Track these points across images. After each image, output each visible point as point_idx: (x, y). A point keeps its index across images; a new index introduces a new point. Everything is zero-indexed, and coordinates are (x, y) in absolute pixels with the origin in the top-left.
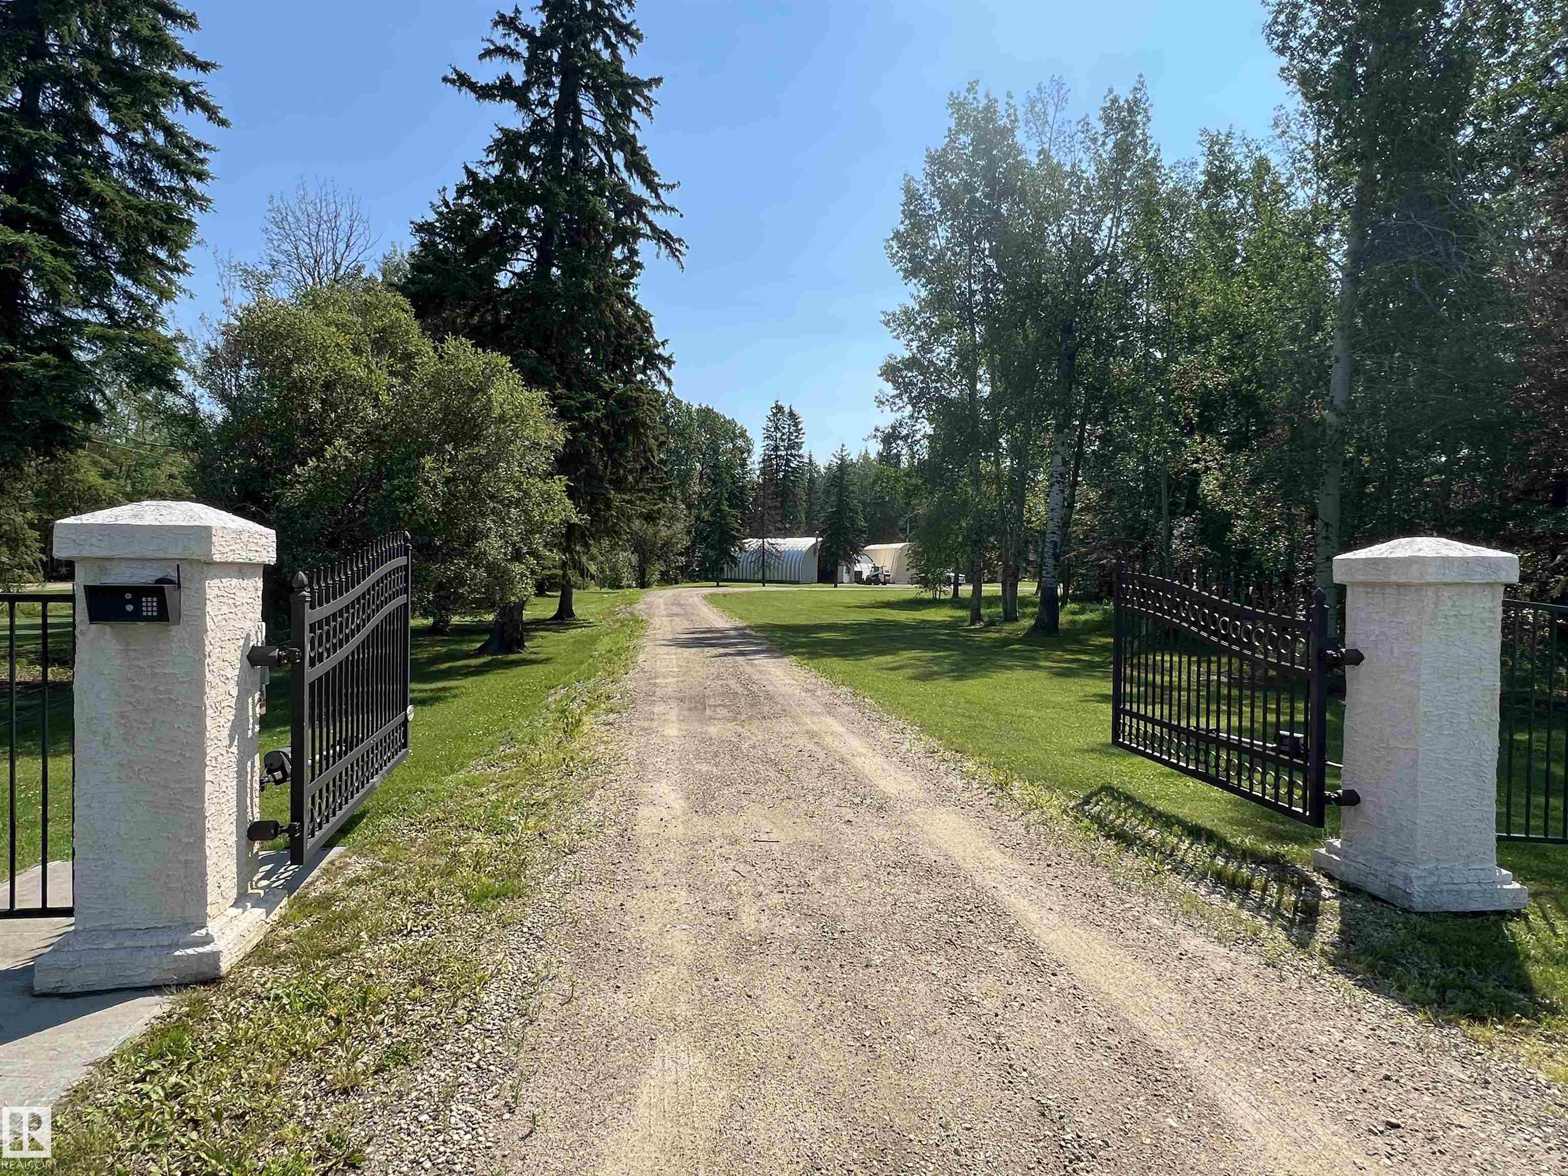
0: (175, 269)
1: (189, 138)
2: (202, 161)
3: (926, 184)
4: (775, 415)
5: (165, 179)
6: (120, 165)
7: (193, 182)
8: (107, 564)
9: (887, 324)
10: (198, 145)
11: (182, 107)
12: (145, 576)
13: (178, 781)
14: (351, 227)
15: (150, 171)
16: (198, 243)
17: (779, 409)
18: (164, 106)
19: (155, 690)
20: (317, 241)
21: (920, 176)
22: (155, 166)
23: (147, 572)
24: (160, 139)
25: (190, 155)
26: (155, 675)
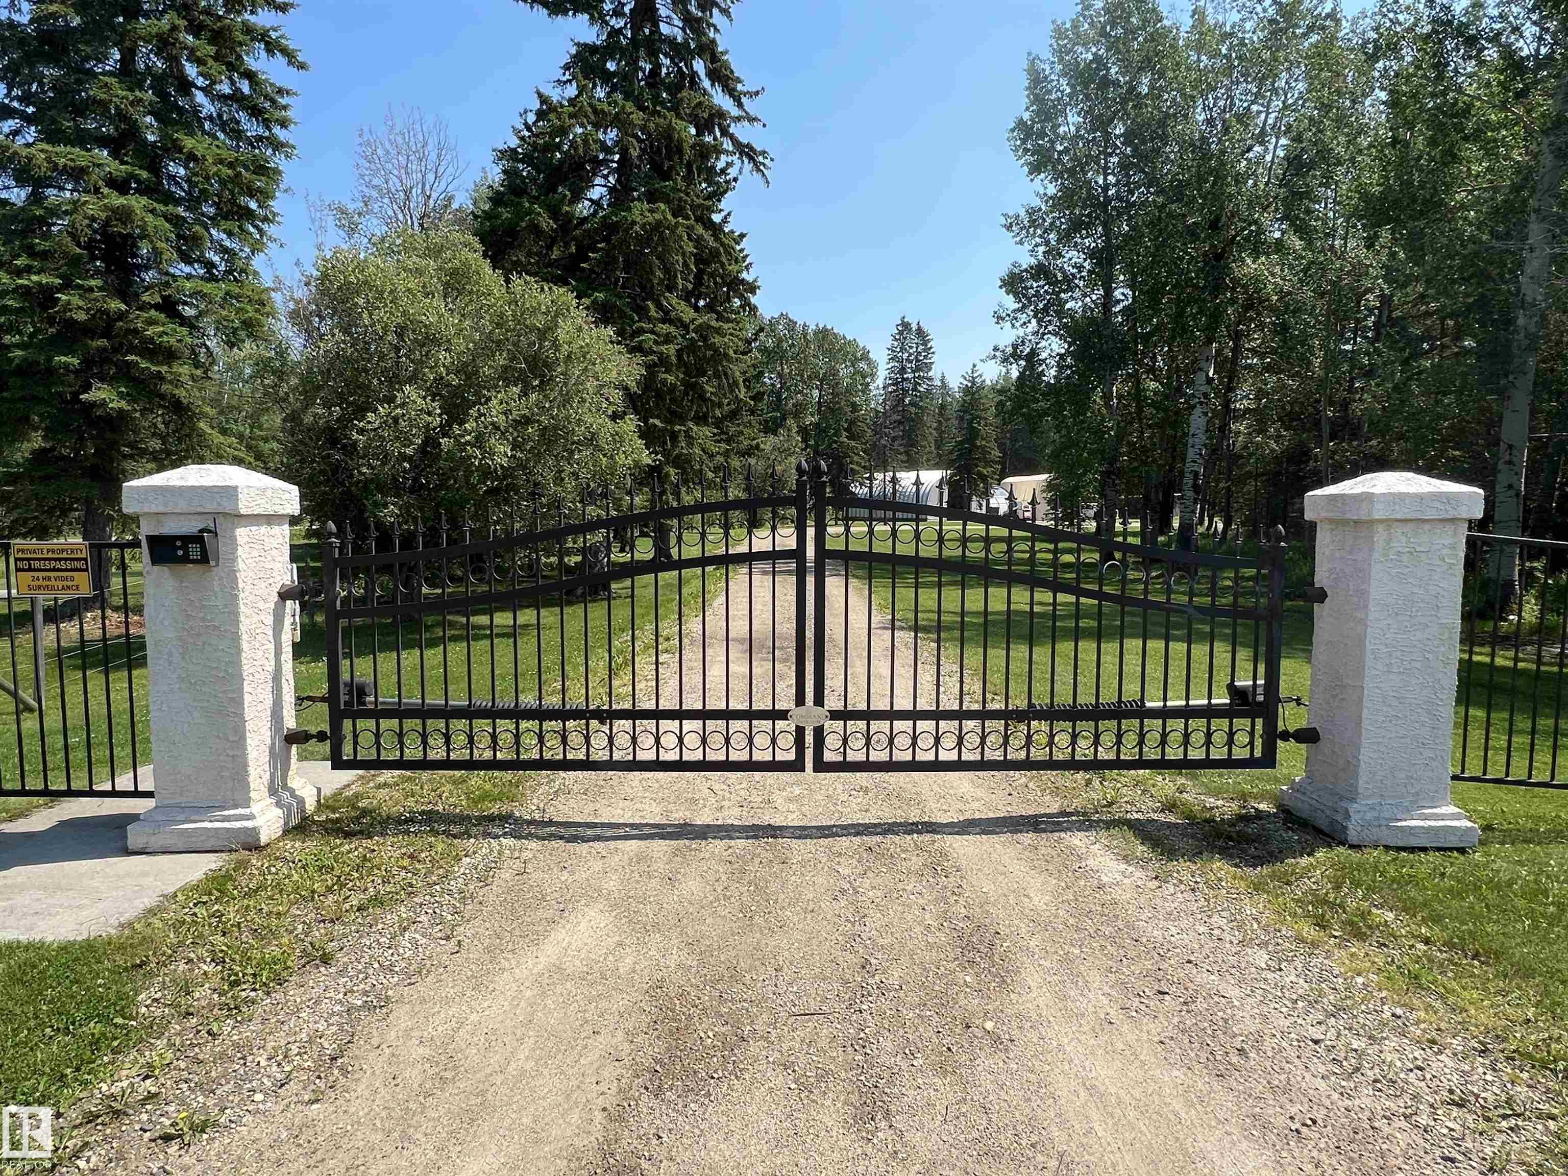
0: (266, 219)
1: (272, 85)
2: (285, 108)
3: (1053, 63)
4: (901, 333)
5: (252, 128)
6: (210, 118)
7: (277, 130)
8: (162, 518)
9: (1009, 227)
10: (280, 91)
11: (263, 54)
12: (190, 527)
13: (224, 692)
14: (439, 156)
15: (238, 122)
16: (286, 191)
17: (905, 326)
18: (247, 54)
19: (203, 619)
20: (407, 173)
21: (1047, 54)
22: (242, 116)
23: (194, 523)
24: (245, 87)
25: (273, 102)
26: (204, 606)
